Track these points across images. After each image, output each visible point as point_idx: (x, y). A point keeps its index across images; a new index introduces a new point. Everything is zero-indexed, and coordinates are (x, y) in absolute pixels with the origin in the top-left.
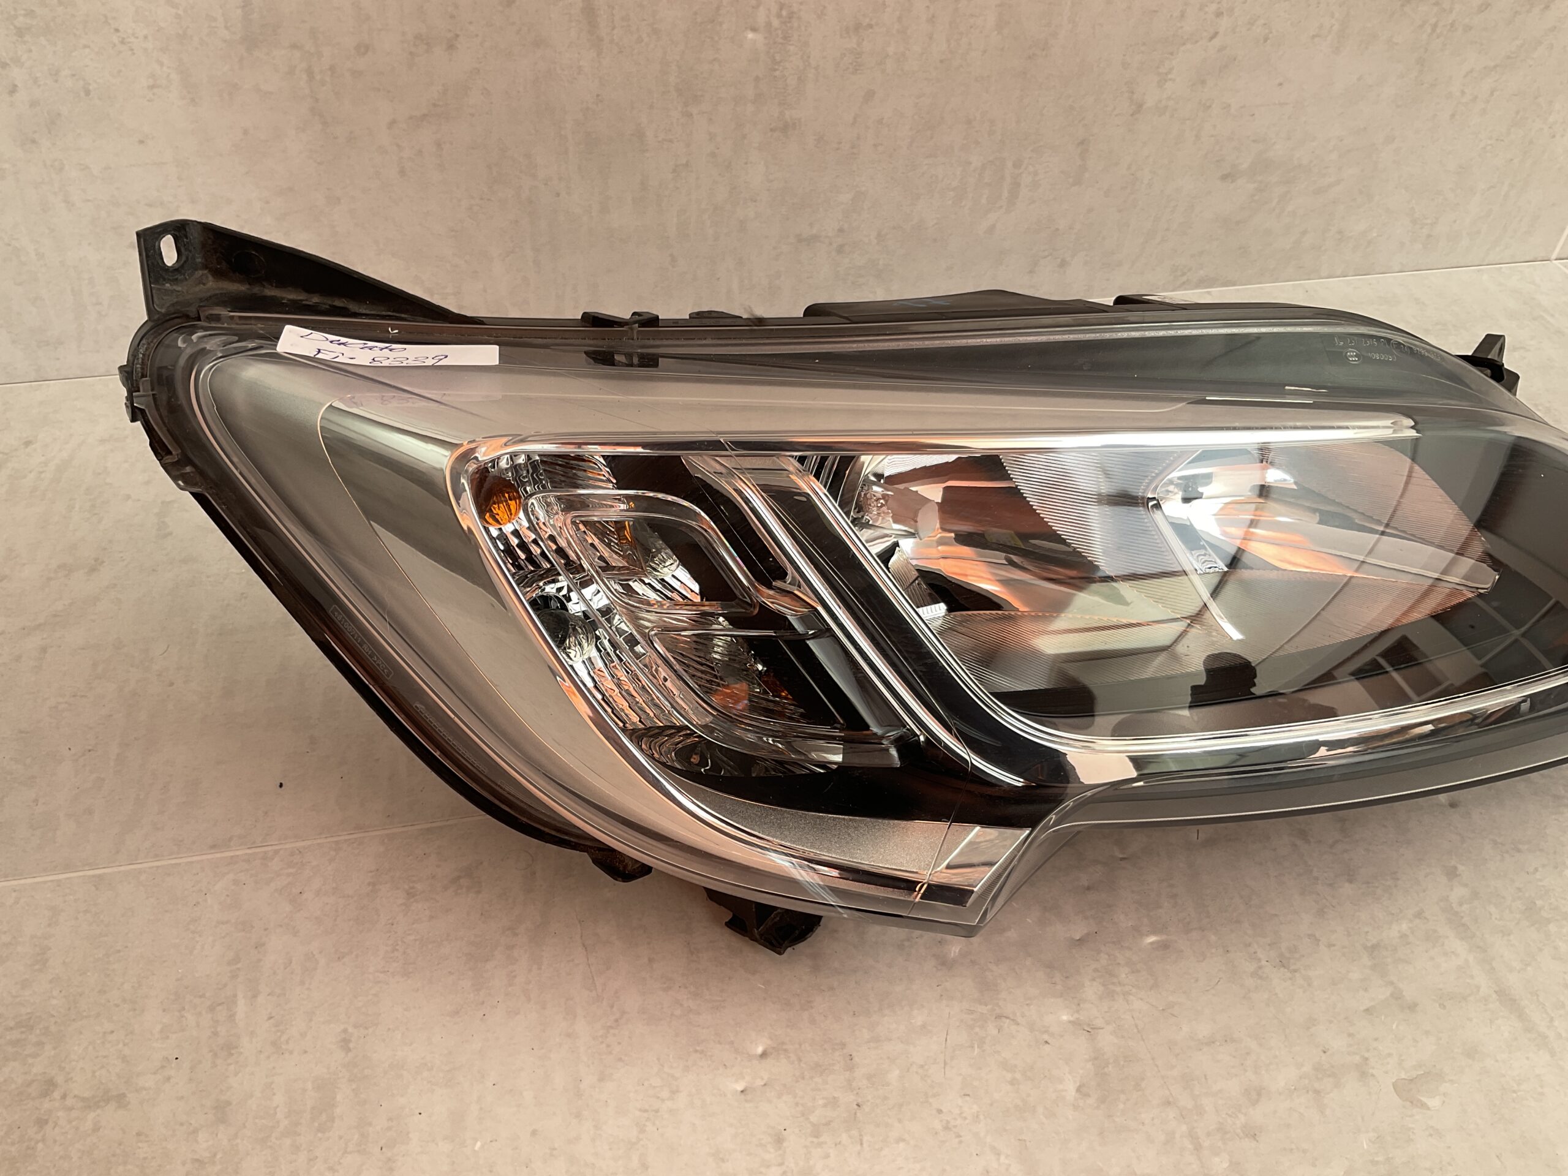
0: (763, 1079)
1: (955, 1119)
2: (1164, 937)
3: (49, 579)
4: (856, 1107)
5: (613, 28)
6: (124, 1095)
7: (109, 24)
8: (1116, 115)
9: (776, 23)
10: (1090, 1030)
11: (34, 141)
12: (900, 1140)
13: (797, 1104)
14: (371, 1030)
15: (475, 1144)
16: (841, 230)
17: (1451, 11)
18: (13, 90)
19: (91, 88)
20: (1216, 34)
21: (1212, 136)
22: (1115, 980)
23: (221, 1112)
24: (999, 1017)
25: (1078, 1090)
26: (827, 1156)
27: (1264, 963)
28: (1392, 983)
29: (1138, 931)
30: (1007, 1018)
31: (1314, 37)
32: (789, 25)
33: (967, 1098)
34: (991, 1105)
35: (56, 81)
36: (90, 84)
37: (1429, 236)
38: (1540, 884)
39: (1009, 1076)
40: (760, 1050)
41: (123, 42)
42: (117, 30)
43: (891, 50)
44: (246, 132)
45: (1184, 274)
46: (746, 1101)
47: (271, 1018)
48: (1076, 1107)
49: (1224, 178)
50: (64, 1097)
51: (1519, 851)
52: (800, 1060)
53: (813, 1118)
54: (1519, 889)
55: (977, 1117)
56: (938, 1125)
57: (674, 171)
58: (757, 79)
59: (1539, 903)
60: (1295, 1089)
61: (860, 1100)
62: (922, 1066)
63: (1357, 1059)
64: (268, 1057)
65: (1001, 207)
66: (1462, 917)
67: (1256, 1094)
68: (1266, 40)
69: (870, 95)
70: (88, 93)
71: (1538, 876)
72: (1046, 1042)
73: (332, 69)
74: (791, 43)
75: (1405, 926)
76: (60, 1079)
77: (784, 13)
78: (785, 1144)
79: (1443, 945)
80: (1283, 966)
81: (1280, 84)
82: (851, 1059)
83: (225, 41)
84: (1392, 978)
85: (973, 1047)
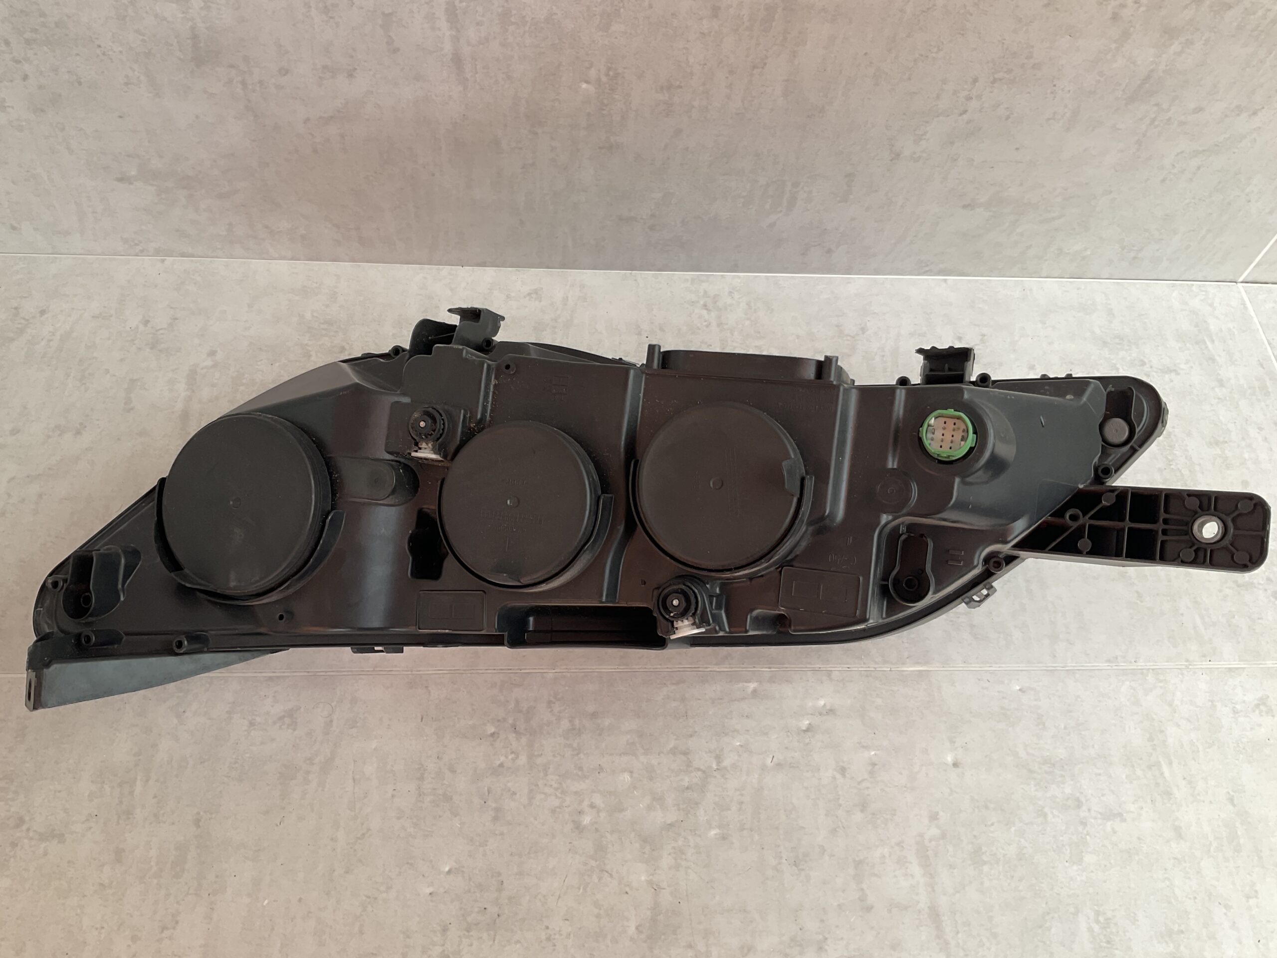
0: (445, 887)
1: (555, 934)
2: (725, 832)
3: (49, 437)
4: (497, 916)
5: (477, 73)
6: (63, 835)
7: (94, 42)
8: (878, 160)
9: (604, 79)
10: (656, 889)
11: (42, 111)
12: (518, 942)
13: (461, 909)
14: (213, 816)
15: (264, 901)
16: (653, 215)
17: (1169, 110)
18: (25, 78)
19: (82, 80)
20: (965, 112)
21: (957, 179)
22: (684, 857)
23: (119, 855)
24: (602, 871)
25: (637, 928)
26: (471, 945)
27: (784, 861)
28: (862, 890)
29: (709, 825)
30: (607, 872)
31: (1049, 119)
32: (615, 81)
33: (567, 922)
34: (580, 929)
35: (57, 75)
36: (80, 78)
37: (1135, 258)
38: (991, 835)
39: (596, 911)
40: (447, 869)
41: (104, 54)
42: (99, 46)
43: (696, 104)
44: (197, 117)
45: (927, 265)
46: (432, 901)
47: (155, 797)
48: (632, 939)
49: (965, 207)
50: (28, 830)
53: (469, 919)
54: (975, 836)
55: (569, 935)
56: (543, 937)
57: (523, 168)
58: (589, 114)
59: (984, 849)
60: (773, 951)
61: (500, 912)
62: (544, 896)
63: (821, 937)
64: (151, 823)
65: (781, 211)
66: (928, 851)
68: (1008, 118)
69: (678, 132)
70: (80, 83)
71: (992, 829)
72: (627, 893)
73: (261, 82)
74: (616, 93)
75: (886, 850)
76: (27, 818)
77: (611, 73)
78: (448, 933)
79: (907, 868)
80: (795, 865)
81: (1017, 149)
82: (502, 884)
83: (180, 59)
84: (864, 886)
85: (579, 889)
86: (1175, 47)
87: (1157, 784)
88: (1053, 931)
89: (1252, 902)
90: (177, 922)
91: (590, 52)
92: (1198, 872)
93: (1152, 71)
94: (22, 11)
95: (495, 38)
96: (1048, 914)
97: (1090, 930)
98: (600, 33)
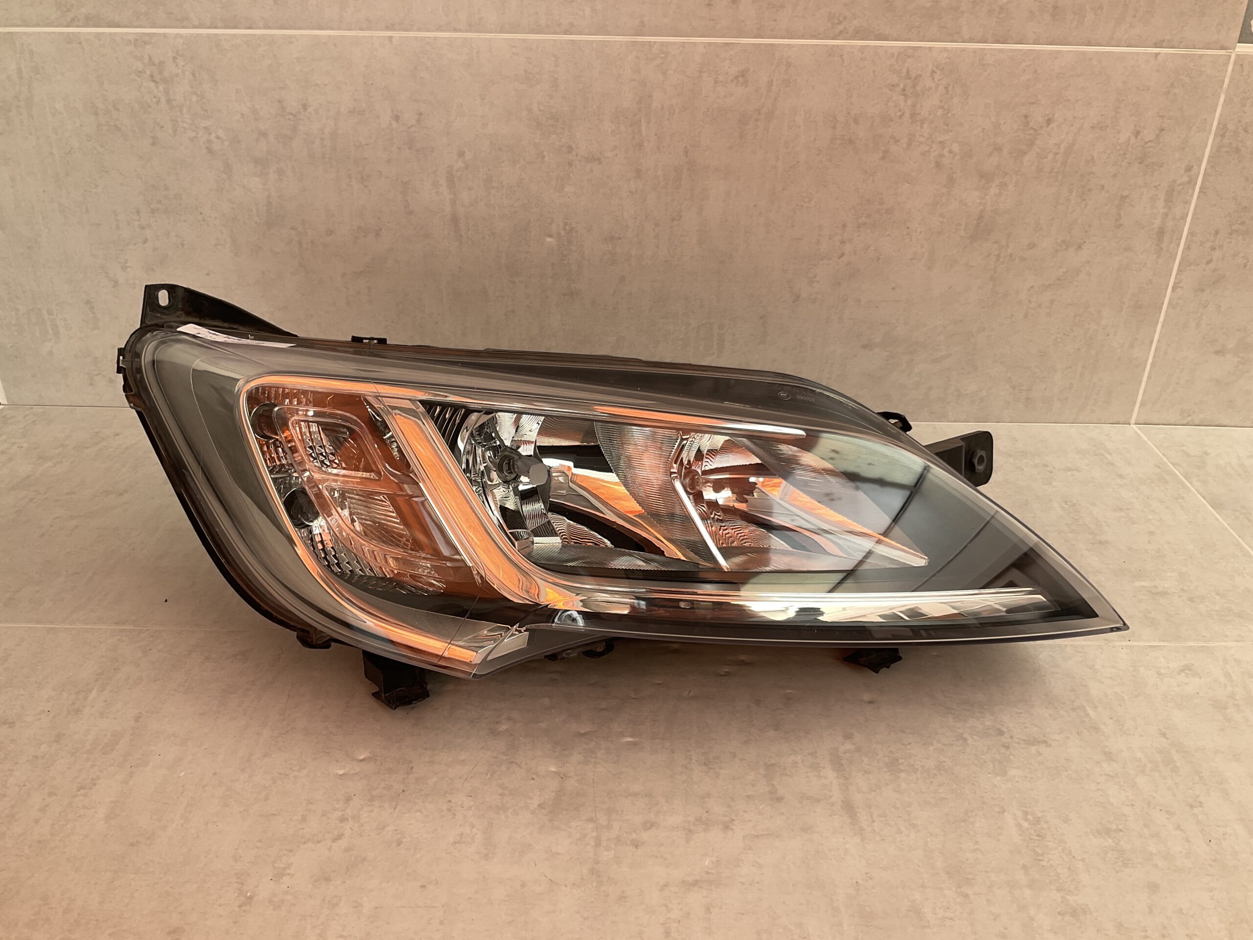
0: (355, 770)
1: (456, 806)
2: (637, 739)
3: (96, 496)
4: (401, 791)
5: (469, 230)
6: (14, 723)
7: (198, 210)
8: (783, 302)
9: (563, 233)
10: (562, 777)
11: (153, 270)
12: (419, 811)
13: (368, 785)
14: (154, 715)
17: (1008, 247)
18: (145, 241)
19: (185, 243)
20: (843, 255)
21: (851, 319)
22: (594, 756)
23: (59, 738)
24: (512, 763)
25: (539, 805)
26: (371, 811)
27: (694, 761)
28: (773, 785)
29: (622, 734)
30: (516, 764)
31: (912, 259)
32: (571, 235)
33: (470, 798)
34: (482, 803)
35: (168, 238)
39: (500, 791)
40: (361, 757)
41: (204, 220)
42: (201, 213)
43: (633, 253)
44: (263, 273)
46: (341, 779)
47: (105, 701)
48: (533, 813)
49: (865, 347)
51: (903, 732)
52: (381, 764)
53: (374, 793)
54: (891, 752)
55: (471, 807)
56: (445, 808)
57: (506, 315)
58: (553, 264)
59: (901, 761)
60: (677, 827)
61: (405, 789)
62: (451, 779)
63: (727, 819)
64: (95, 718)
66: (842, 760)
67: (649, 825)
68: (878, 259)
69: (622, 279)
70: (183, 245)
71: (909, 747)
72: (533, 779)
73: (312, 242)
74: (573, 245)
75: (799, 758)
77: (567, 228)
78: (351, 802)
79: (820, 771)
80: (705, 764)
81: (893, 289)
82: (412, 769)
83: (256, 223)
84: (775, 783)
85: (487, 774)
86: (994, 190)
87: (1083, 722)
88: (977, 825)
89: (1196, 810)
90: (95, 784)
91: (551, 210)
92: (1133, 786)
93: (982, 211)
94: (154, 186)
95: (482, 200)
96: (972, 811)
97: (1019, 826)
98: (557, 194)
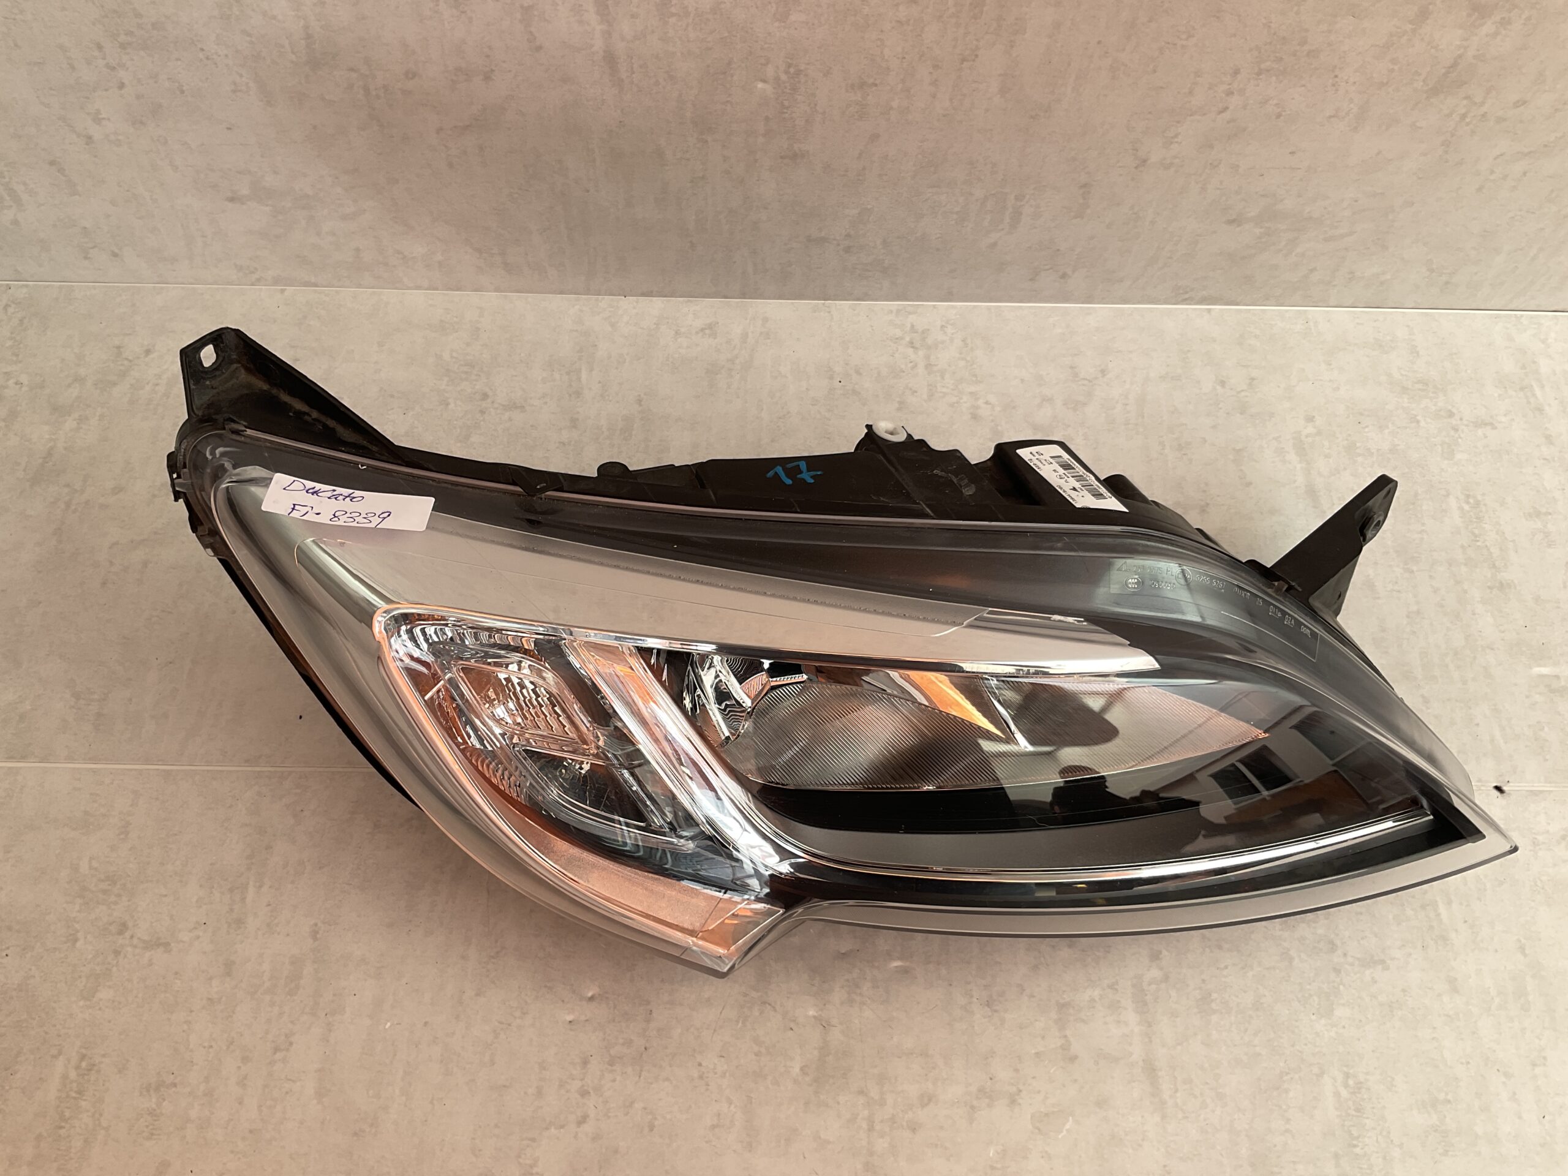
0: (586, 1016)
1: (708, 1072)
2: (907, 964)
4: (644, 1049)
5: (633, 73)
6: (169, 943)
7: (196, 45)
8: (1120, 167)
9: (784, 77)
10: (825, 1025)
11: (142, 123)
12: (667, 1079)
13: (604, 1039)
14: (333, 927)
15: (386, 1024)
16: (848, 236)
17: (1483, 103)
18: (122, 86)
19: (184, 88)
20: (1226, 109)
21: (1218, 189)
22: (859, 991)
23: (229, 968)
24: (764, 1003)
25: (802, 1069)
26: (614, 1081)
27: (975, 1000)
28: (1066, 1036)
29: (889, 956)
30: (770, 1004)
31: (1331, 117)
32: (796, 80)
33: (722, 1059)
34: (737, 1067)
35: (156, 82)
36: (183, 86)
37: (1447, 283)
38: (1223, 979)
39: (756, 1049)
40: (590, 994)
41: (208, 58)
42: (202, 50)
43: (895, 104)
44: (315, 127)
45: (1186, 293)
46: (571, 1030)
47: (269, 905)
48: (795, 1081)
49: (1230, 222)
50: (132, 937)
51: (1220, 948)
52: (615, 1008)
53: (612, 1052)
54: (1204, 981)
55: (725, 1074)
56: (696, 1075)
57: (692, 182)
58: (767, 118)
59: (1214, 996)
60: (958, 1102)
61: (647, 1045)
62: (698, 1029)
63: (1014, 1089)
64: (264, 934)
65: (1003, 229)
66: (1146, 995)
67: (927, 1099)
68: (1279, 116)
69: (874, 137)
70: (182, 92)
71: (1225, 972)
72: (792, 1029)
73: (385, 87)
74: (798, 93)
75: (1096, 993)
76: (130, 924)
77: (792, 70)
78: (589, 1066)
79: (1120, 1014)
80: (988, 1005)
81: (1292, 153)
82: (650, 1014)
83: (292, 62)
84: (1068, 1033)
85: (737, 1022)
86: (1488, 27)
87: (1431, 927)
88: (1291, 1094)
89: (1538, 1070)
90: (291, 1044)
91: (766, 46)
92: (1474, 1033)
93: (1460, 56)
94: (115, 11)
95: (653, 32)
96: (1287, 1074)
97: (1337, 1094)
98: (777, 24)
